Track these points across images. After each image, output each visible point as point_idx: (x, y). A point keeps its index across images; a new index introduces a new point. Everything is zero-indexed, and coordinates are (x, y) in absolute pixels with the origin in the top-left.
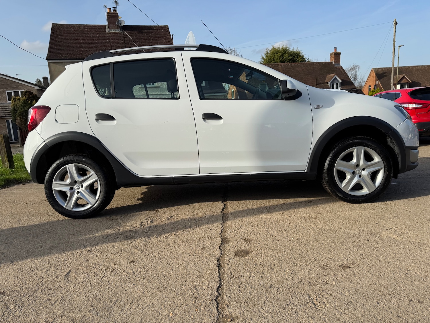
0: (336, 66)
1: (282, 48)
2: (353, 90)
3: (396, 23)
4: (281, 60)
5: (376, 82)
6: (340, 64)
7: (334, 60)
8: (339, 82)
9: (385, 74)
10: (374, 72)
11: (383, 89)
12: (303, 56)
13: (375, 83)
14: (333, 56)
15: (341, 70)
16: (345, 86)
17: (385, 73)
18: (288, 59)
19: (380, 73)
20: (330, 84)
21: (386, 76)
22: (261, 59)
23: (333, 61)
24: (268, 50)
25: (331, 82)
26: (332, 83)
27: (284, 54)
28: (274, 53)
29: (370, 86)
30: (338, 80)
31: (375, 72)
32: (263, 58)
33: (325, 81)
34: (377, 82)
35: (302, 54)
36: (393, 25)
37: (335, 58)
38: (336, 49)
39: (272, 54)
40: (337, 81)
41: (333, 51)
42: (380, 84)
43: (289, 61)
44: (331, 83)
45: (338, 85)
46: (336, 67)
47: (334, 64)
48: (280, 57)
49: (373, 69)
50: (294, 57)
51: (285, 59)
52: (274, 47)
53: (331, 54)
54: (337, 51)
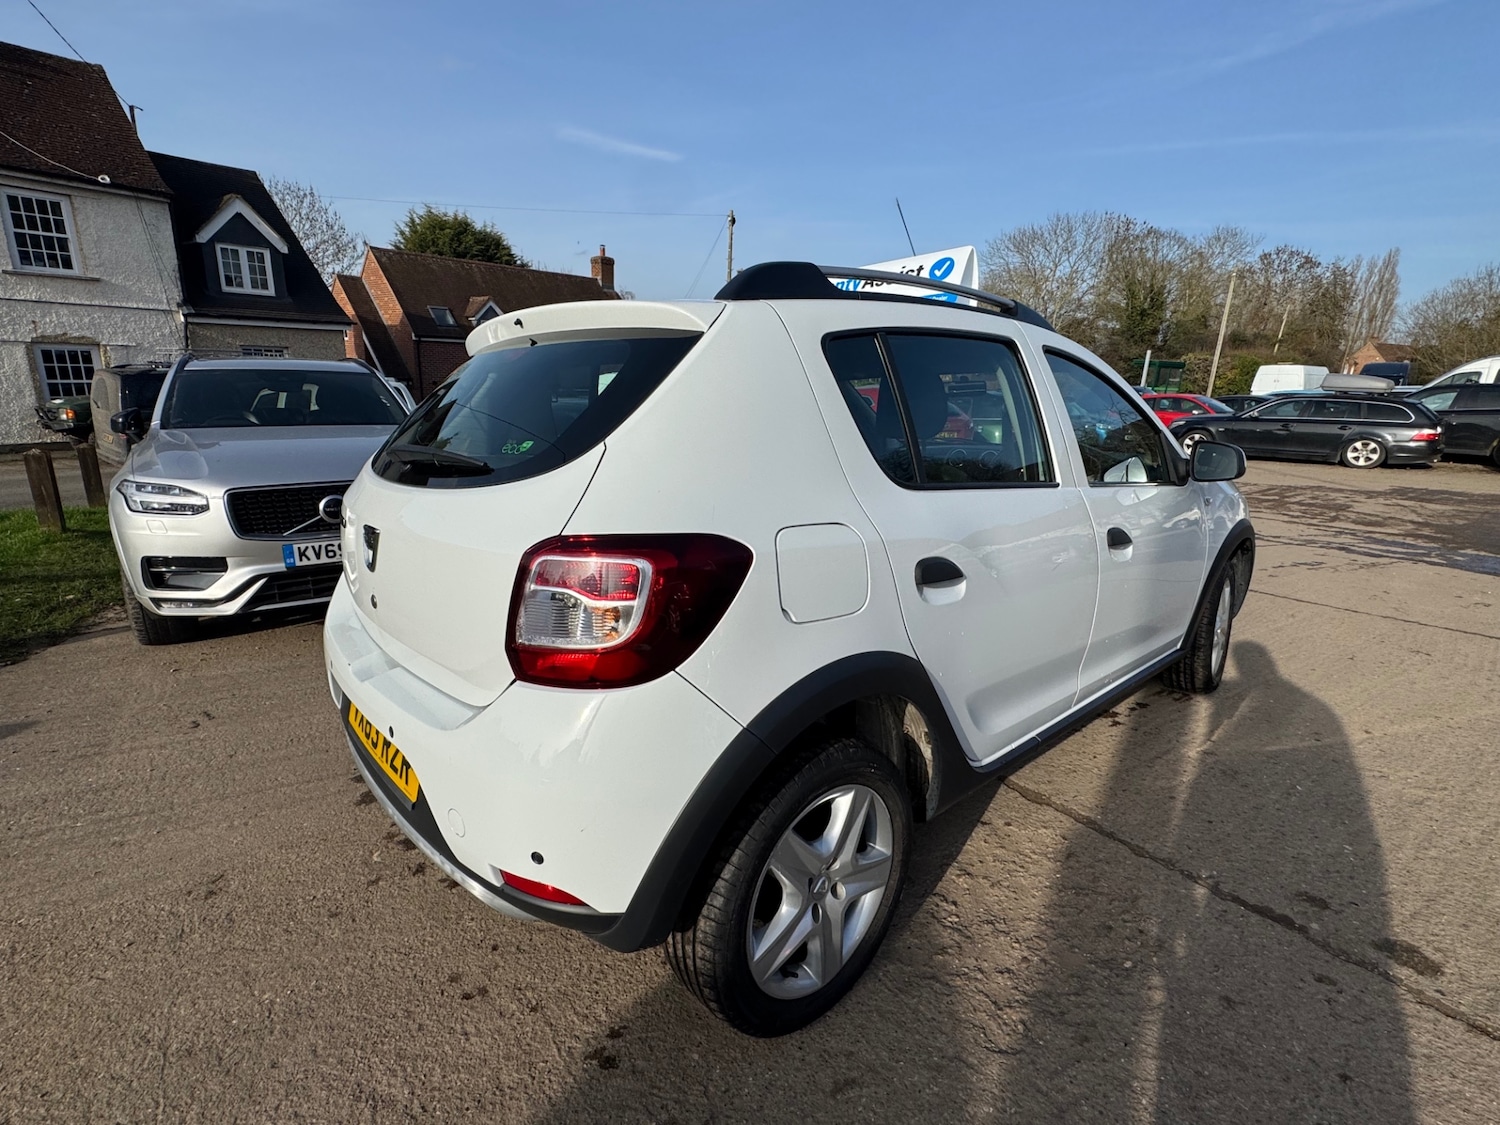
0: (605, 290)
1: (456, 219)
3: (733, 221)
4: (455, 250)
6: (613, 288)
7: (601, 274)
12: (509, 248)
14: (599, 266)
18: (474, 249)
22: (396, 235)
23: (599, 278)
24: (415, 216)
27: (461, 233)
28: (434, 227)
32: (402, 233)
35: (505, 243)
36: (727, 222)
37: (602, 270)
38: (604, 249)
39: (428, 229)
41: (598, 254)
43: (477, 256)
46: (607, 293)
47: (601, 285)
48: (452, 240)
50: (490, 247)
51: (466, 248)
52: (433, 211)
53: (594, 261)
54: (607, 255)
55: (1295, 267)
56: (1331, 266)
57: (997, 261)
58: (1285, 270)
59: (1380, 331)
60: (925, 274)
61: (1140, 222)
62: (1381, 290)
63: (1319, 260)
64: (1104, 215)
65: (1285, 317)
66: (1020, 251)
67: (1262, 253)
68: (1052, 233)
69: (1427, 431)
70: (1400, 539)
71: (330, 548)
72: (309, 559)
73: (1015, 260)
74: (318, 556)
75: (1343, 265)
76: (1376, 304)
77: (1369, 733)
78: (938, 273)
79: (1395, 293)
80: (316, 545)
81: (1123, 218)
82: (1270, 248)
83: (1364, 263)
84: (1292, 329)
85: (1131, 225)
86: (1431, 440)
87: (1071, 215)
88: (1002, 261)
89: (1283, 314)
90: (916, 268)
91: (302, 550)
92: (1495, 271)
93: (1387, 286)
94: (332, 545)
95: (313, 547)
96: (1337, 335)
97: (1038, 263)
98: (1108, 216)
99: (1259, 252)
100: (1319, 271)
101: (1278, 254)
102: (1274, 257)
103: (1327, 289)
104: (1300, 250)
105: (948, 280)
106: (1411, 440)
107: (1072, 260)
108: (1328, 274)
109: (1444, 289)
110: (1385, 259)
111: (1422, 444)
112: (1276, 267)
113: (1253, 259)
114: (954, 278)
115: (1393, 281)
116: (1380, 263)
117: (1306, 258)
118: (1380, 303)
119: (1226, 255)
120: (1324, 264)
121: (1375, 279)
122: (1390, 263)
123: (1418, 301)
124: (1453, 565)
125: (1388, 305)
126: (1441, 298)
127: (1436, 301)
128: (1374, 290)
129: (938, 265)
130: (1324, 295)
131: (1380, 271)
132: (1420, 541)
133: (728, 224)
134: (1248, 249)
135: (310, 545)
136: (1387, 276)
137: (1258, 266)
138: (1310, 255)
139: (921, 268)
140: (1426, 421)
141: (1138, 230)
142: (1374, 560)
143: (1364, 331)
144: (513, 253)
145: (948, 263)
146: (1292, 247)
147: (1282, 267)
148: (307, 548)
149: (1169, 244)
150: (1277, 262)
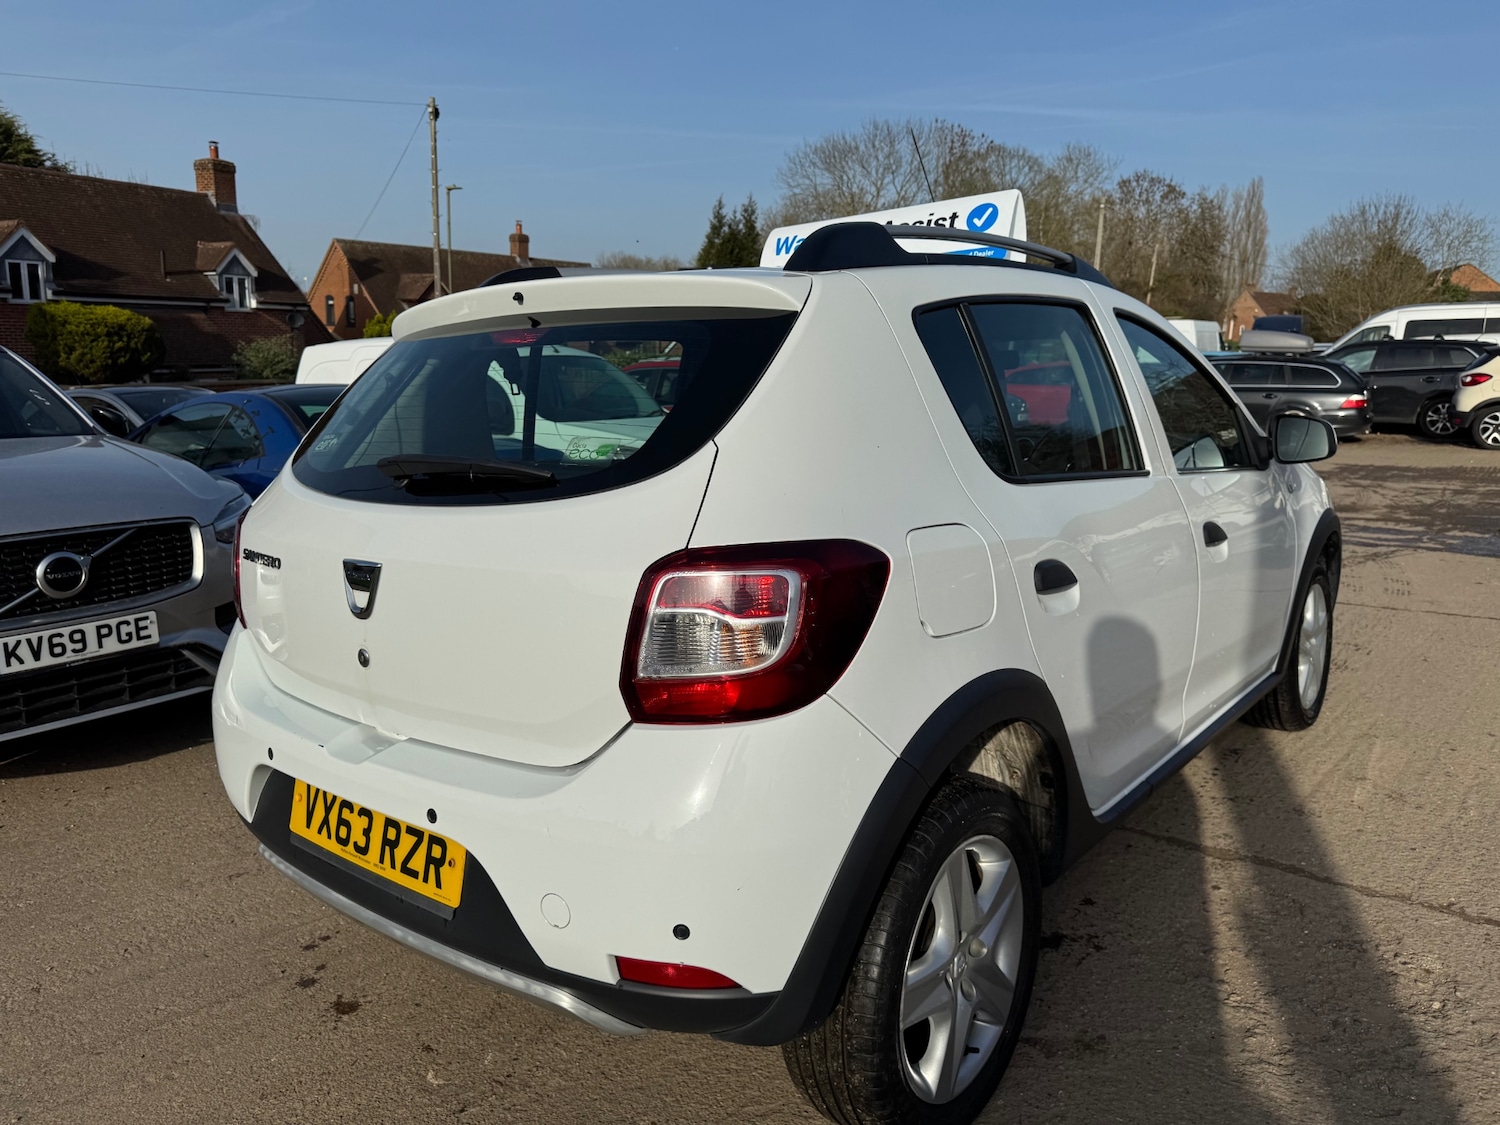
0: (223, 212)
2: (299, 308)
3: (436, 114)
5: (351, 287)
6: (235, 209)
7: (213, 187)
8: (249, 275)
9: (375, 265)
10: (341, 252)
11: (380, 312)
12: (28, 141)
13: (347, 290)
14: (209, 175)
15: (244, 229)
16: (271, 292)
17: (376, 261)
19: (363, 257)
20: (217, 278)
21: (380, 271)
23: (211, 193)
25: (220, 270)
26: (225, 276)
29: (330, 298)
30: (244, 268)
31: (345, 254)
33: (194, 265)
34: (356, 287)
35: (21, 131)
36: (427, 114)
37: (216, 183)
38: (216, 149)
40: (241, 272)
41: (207, 155)
42: (366, 294)
44: (220, 275)
45: (247, 284)
46: (223, 217)
47: (215, 204)
49: (339, 241)
53: (200, 166)
54: (222, 157)
55: (1158, 197)
56: (1197, 197)
57: (801, 181)
58: (1147, 201)
59: (1253, 277)
60: (961, 224)
61: (977, 133)
62: (1249, 226)
63: (1184, 189)
64: (934, 124)
65: (1154, 260)
66: (829, 166)
67: (1120, 180)
68: (870, 146)
69: (1356, 397)
70: (1380, 524)
71: (56, 640)
72: (21, 662)
73: (824, 180)
74: (37, 655)
75: (1210, 195)
76: (1246, 244)
77: (1493, 736)
78: (978, 223)
79: (1264, 232)
80: (34, 637)
81: (956, 130)
82: (1129, 173)
83: (1229, 194)
84: (1164, 275)
85: (967, 139)
86: (1359, 406)
87: (891, 123)
88: (807, 182)
89: (1152, 256)
90: (948, 215)
91: (10, 648)
92: (1367, 208)
93: (1254, 221)
94: (61, 635)
95: (29, 641)
96: (1214, 282)
97: (855, 186)
98: (939, 125)
99: (1117, 179)
100: (1185, 202)
101: (1137, 181)
102: (1134, 184)
103: (1196, 225)
104: (1161, 177)
105: (992, 231)
106: (1341, 409)
107: (899, 180)
108: (1195, 207)
109: (1322, 228)
110: (1249, 191)
111: (1352, 412)
112: (1137, 197)
113: (1111, 187)
114: (999, 229)
115: (1260, 217)
116: (1245, 195)
117: (1169, 186)
118: (1250, 242)
119: (1081, 181)
120: (1189, 195)
121: (1242, 213)
122: (1255, 195)
123: (1298, 242)
124: (1451, 549)
125: (1259, 245)
126: (1320, 238)
127: (1316, 242)
128: (1242, 228)
129: (978, 212)
130: (1193, 233)
131: (1245, 205)
132: (1401, 525)
133: (428, 118)
134: (1105, 174)
135: (23, 638)
136: (1253, 210)
137: (1117, 195)
138: (1173, 183)
139: (954, 216)
140: (1352, 385)
141: (974, 147)
142: (1375, 550)
143: (1237, 277)
144: (37, 147)
145: (990, 210)
146: (1152, 173)
147: (1144, 197)
148: (19, 643)
149: (1017, 165)
150: (1138, 192)
